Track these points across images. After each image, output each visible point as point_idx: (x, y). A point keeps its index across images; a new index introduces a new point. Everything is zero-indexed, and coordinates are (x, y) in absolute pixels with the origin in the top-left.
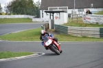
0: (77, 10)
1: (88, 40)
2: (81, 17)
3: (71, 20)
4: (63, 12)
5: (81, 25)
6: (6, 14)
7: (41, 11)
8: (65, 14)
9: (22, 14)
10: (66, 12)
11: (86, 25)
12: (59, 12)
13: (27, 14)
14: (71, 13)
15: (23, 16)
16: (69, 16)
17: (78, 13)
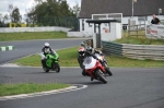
0: (136, 19)
1: (154, 64)
2: (143, 29)
3: (127, 35)
4: (115, 21)
5: (143, 42)
6: (27, 26)
7: (81, 21)
8: (117, 24)
9: (51, 25)
11: (151, 42)
12: (108, 22)
13: (59, 26)
15: (52, 29)
16: (124, 28)
17: (137, 23)
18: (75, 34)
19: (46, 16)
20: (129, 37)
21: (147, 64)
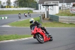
0: (65, 4)
2: (69, 9)
3: (61, 12)
4: (55, 5)
5: (68, 15)
6: (14, 7)
7: (39, 5)
8: (56, 6)
9: (25, 7)
10: (58, 5)
12: (52, 5)
13: (29, 7)
14: (61, 6)
15: (26, 9)
17: (66, 6)
18: (37, 11)
19: (23, 3)
20: (62, 13)
21: (71, 26)
